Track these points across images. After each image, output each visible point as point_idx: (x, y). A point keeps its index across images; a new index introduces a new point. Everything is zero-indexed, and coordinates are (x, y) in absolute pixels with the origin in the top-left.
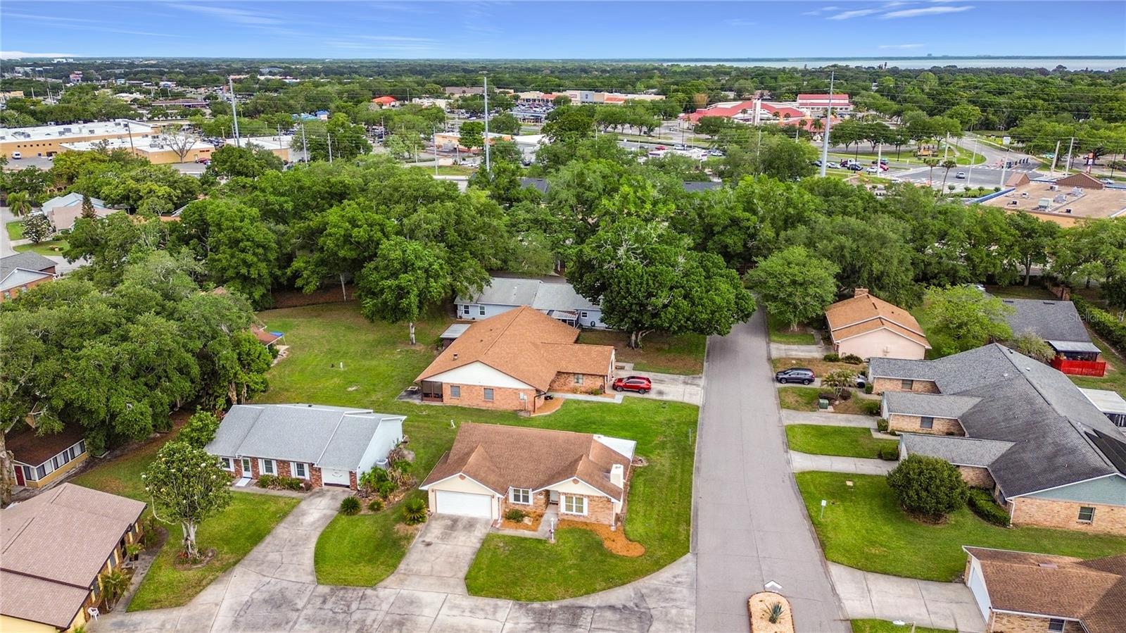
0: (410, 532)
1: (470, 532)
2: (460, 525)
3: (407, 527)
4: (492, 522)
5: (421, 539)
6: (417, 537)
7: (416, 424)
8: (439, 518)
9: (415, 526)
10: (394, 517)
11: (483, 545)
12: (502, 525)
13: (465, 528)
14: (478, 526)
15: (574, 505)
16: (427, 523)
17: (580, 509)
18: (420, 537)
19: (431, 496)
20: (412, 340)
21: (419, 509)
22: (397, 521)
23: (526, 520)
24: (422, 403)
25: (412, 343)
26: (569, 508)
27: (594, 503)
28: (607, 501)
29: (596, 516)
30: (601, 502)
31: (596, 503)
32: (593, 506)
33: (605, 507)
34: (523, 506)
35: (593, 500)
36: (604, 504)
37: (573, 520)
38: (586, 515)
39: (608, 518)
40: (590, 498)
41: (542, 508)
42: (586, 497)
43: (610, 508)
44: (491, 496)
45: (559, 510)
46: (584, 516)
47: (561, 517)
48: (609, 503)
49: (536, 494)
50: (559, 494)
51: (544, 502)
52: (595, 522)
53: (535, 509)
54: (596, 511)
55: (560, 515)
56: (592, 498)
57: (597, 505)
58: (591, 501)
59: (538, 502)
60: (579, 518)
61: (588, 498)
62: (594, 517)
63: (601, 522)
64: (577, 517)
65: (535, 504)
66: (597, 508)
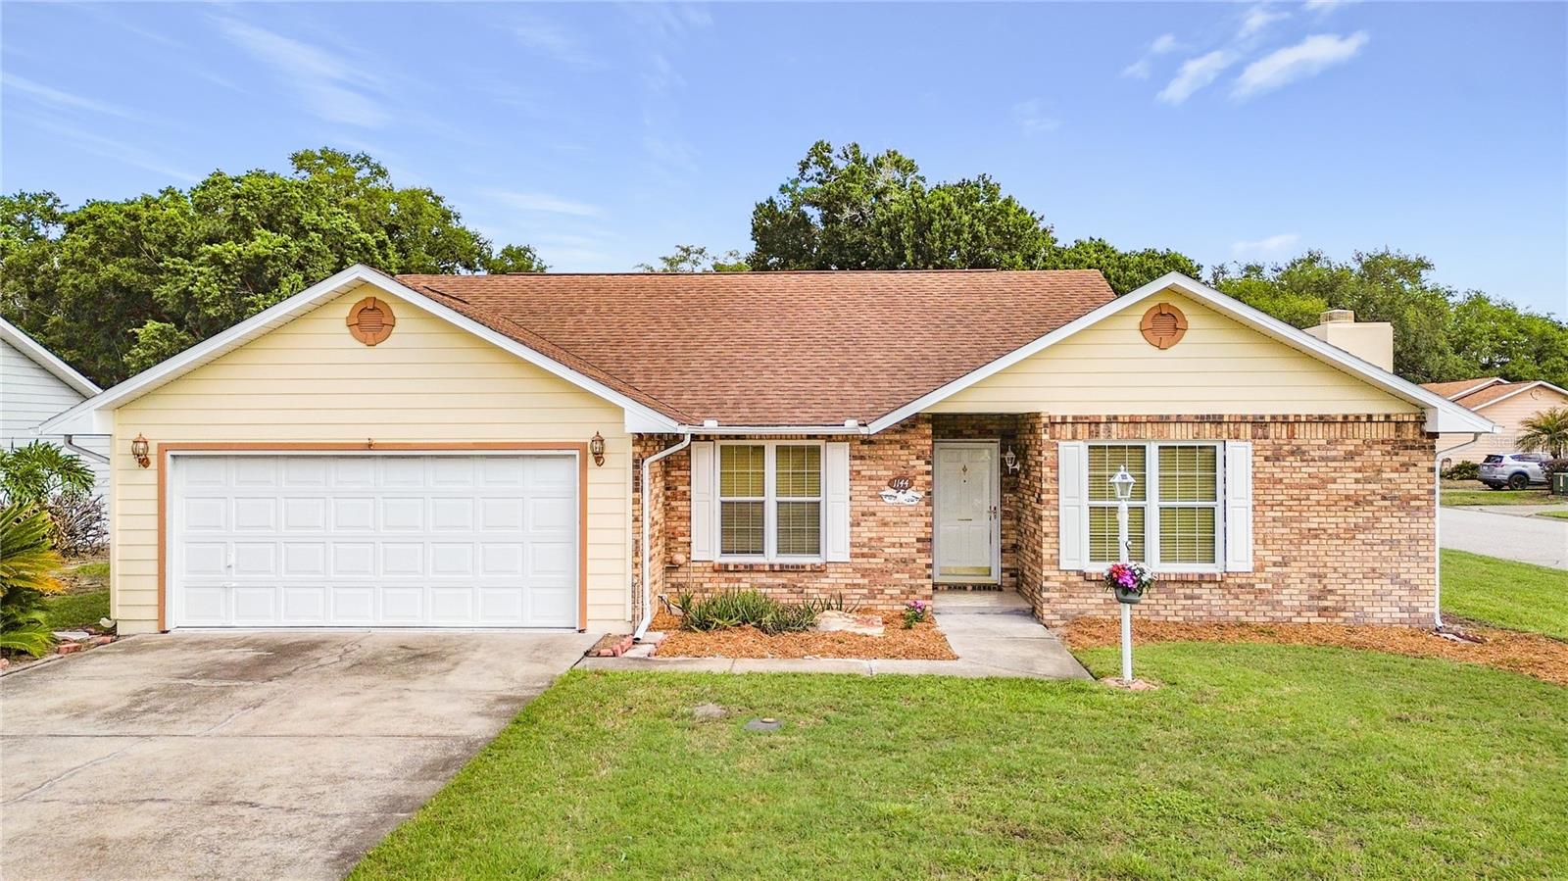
4: (584, 643)
8: (164, 646)
12: (670, 647)
15: (1154, 504)
16: (40, 664)
17: (1200, 535)
23: (835, 622)
27: (1295, 472)
28: (1389, 448)
29: (1315, 570)
30: (1350, 456)
31: (1310, 470)
32: (1291, 492)
33: (1374, 493)
34: (794, 576)
35: (1292, 453)
36: (1370, 474)
37: (1153, 619)
38: (1249, 566)
39: (1398, 575)
40: (1272, 435)
41: (912, 582)
42: (1242, 433)
43: (1417, 498)
44: (582, 447)
45: (1046, 551)
46: (1230, 581)
47: (1063, 606)
48: (1404, 457)
49: (874, 483)
50: (1045, 437)
51: (923, 535)
52: (1309, 614)
53: (865, 591)
54: (1314, 534)
55: (1057, 595)
56: (1284, 436)
57: (1316, 481)
58: (1276, 457)
59: (880, 539)
60: (1199, 597)
61: (1254, 437)
62: (1308, 580)
63: (1351, 615)
64: (1188, 591)
65: (865, 550)
66: (1318, 503)
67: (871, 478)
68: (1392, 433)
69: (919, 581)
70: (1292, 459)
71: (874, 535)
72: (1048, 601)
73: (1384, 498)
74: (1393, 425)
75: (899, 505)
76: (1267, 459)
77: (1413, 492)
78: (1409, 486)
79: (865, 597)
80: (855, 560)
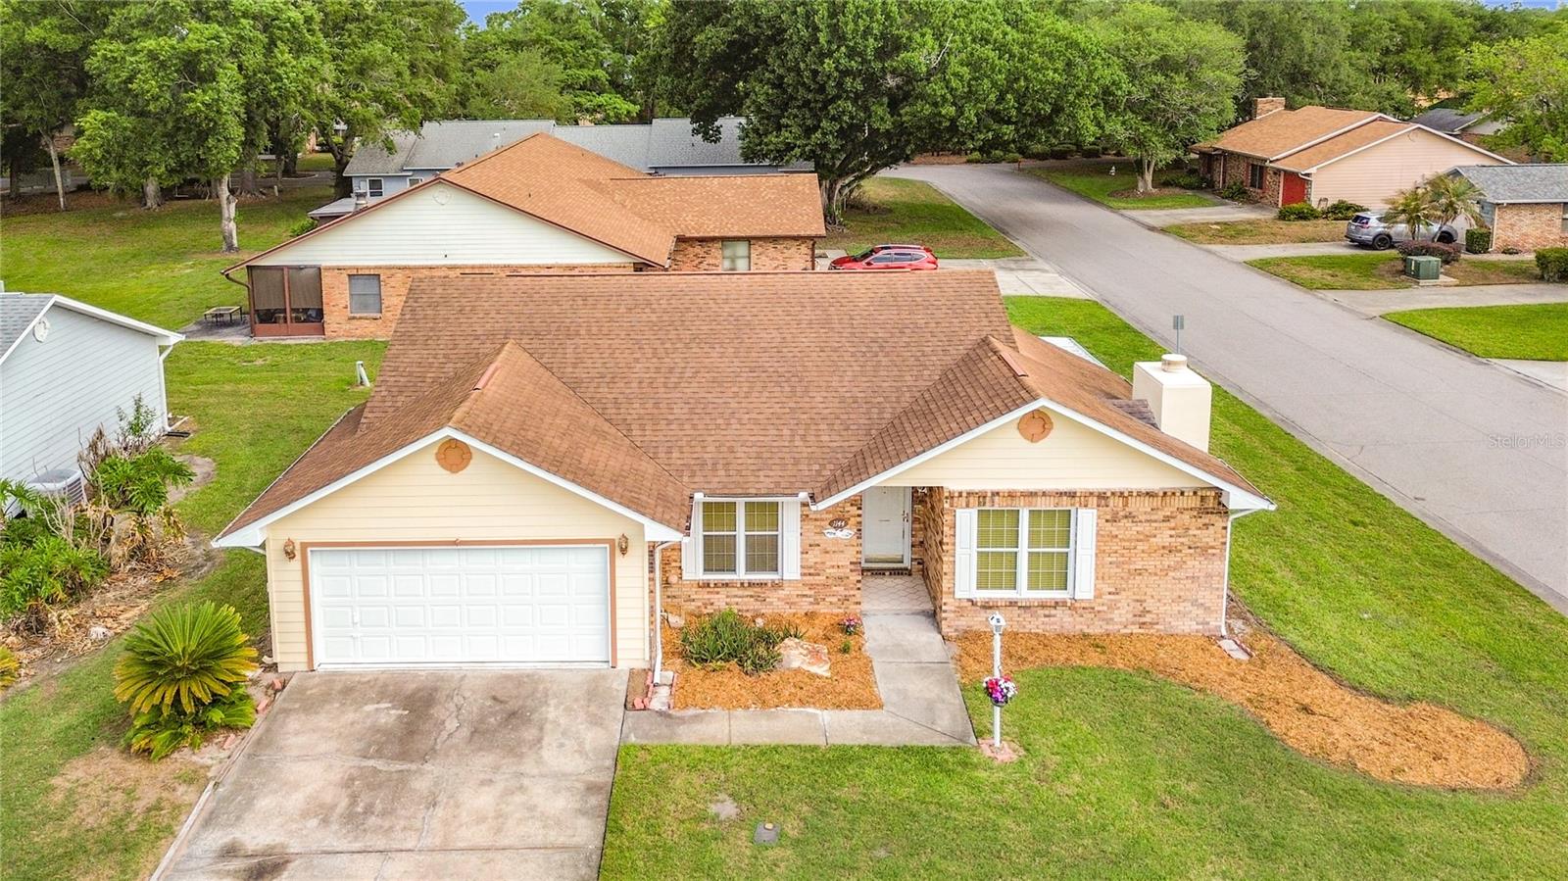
0: (148, 796)
1: (514, 751)
2: (450, 722)
3: (135, 769)
4: (620, 687)
5: (217, 839)
6: (183, 831)
7: (228, 387)
8: (325, 698)
9: (185, 758)
10: (64, 719)
11: (611, 826)
12: (682, 695)
13: (480, 734)
14: (552, 712)
15: (1024, 550)
16: (254, 733)
17: (1057, 571)
18: (209, 821)
19: (281, 584)
20: (227, 238)
21: (211, 657)
22: (74, 744)
23: (794, 655)
24: (254, 342)
25: (230, 247)
26: (996, 570)
27: (1127, 530)
28: (1195, 513)
29: (1138, 598)
30: (1167, 519)
31: (1138, 529)
32: (1124, 544)
33: (1182, 544)
34: (759, 590)
35: (1126, 517)
36: (1181, 531)
37: (1021, 631)
38: (1090, 595)
39: (1197, 600)
40: (1111, 504)
41: (847, 593)
42: (1090, 502)
43: (1213, 548)
44: (611, 542)
45: (945, 585)
46: (1077, 605)
47: (957, 623)
48: (1206, 519)
49: (818, 523)
50: (946, 506)
51: (855, 560)
52: (1133, 627)
53: (812, 600)
54: (1139, 572)
55: (952, 615)
56: (1121, 505)
57: (1142, 537)
58: (1114, 520)
59: (823, 563)
60: (1054, 616)
61: (1098, 506)
62: (1133, 604)
63: (1162, 627)
64: (1047, 612)
65: (812, 571)
66: (1143, 551)
67: (816, 520)
68: (1198, 503)
69: (852, 593)
70: (1125, 521)
71: (818, 560)
72: (946, 619)
73: (1190, 548)
74: (1199, 499)
75: (836, 539)
76: (1107, 521)
77: (1211, 544)
78: (1207, 540)
79: (811, 603)
80: (805, 578)
